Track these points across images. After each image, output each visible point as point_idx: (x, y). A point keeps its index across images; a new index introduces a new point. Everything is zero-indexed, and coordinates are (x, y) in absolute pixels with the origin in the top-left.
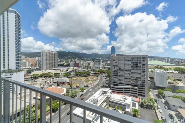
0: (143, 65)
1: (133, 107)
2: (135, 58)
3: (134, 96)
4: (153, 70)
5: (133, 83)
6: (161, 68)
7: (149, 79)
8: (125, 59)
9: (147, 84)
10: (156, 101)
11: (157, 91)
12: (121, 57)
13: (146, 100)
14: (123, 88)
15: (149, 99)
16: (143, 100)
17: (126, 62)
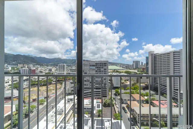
0: (105, 69)
1: (97, 109)
2: (98, 63)
3: (98, 98)
4: (111, 73)
5: (98, 87)
6: (117, 72)
7: (109, 81)
8: (90, 64)
9: (108, 86)
10: (114, 99)
11: (115, 90)
12: (86, 62)
13: (107, 100)
14: (88, 93)
15: (110, 98)
16: (106, 100)
17: (91, 67)
